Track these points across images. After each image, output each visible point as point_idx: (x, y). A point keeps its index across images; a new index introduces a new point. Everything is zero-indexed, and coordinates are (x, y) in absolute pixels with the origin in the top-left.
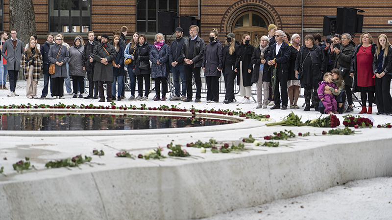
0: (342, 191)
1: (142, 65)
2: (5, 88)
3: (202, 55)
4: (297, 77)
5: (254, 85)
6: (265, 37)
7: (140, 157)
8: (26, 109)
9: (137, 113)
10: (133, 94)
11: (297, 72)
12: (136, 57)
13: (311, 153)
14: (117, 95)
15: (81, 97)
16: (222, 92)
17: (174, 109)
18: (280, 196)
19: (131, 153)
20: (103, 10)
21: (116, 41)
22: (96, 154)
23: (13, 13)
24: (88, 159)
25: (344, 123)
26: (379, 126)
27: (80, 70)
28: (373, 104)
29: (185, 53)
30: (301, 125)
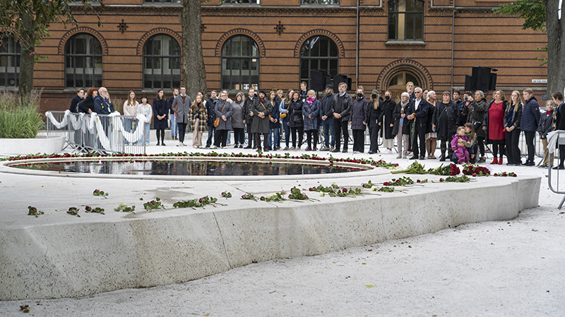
0: (451, 233)
1: (296, 119)
2: (176, 139)
3: (349, 110)
4: (434, 130)
5: (396, 138)
6: (404, 94)
7: (262, 199)
8: (182, 157)
9: (281, 161)
10: (287, 145)
11: (433, 126)
12: (290, 111)
13: (424, 197)
14: (273, 146)
15: (241, 147)
16: (367, 143)
17: (314, 158)
18: (392, 236)
19: (254, 196)
20: (270, 69)
21: (272, 96)
22: (224, 196)
23: (186, 72)
24: (214, 200)
25: (463, 171)
26: (496, 175)
27: (241, 123)
28: (504, 156)
29: (334, 108)
30: (424, 173)
